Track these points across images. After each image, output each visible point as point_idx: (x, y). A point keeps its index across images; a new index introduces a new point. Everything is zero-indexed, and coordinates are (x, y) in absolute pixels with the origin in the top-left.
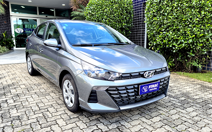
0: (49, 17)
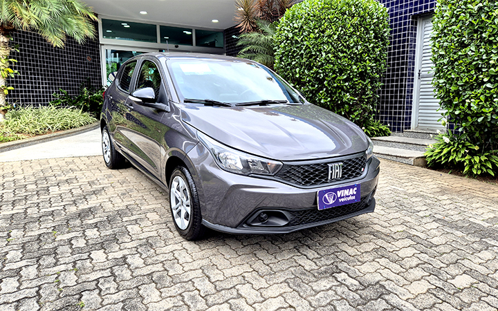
0: (181, 47)
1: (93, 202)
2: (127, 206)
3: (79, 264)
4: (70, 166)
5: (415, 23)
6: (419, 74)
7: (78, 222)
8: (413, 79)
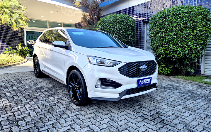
1: (40, 85)
2: (54, 86)
3: (47, 100)
4: (25, 75)
5: (144, 24)
6: (146, 42)
7: (39, 91)
8: (144, 43)
